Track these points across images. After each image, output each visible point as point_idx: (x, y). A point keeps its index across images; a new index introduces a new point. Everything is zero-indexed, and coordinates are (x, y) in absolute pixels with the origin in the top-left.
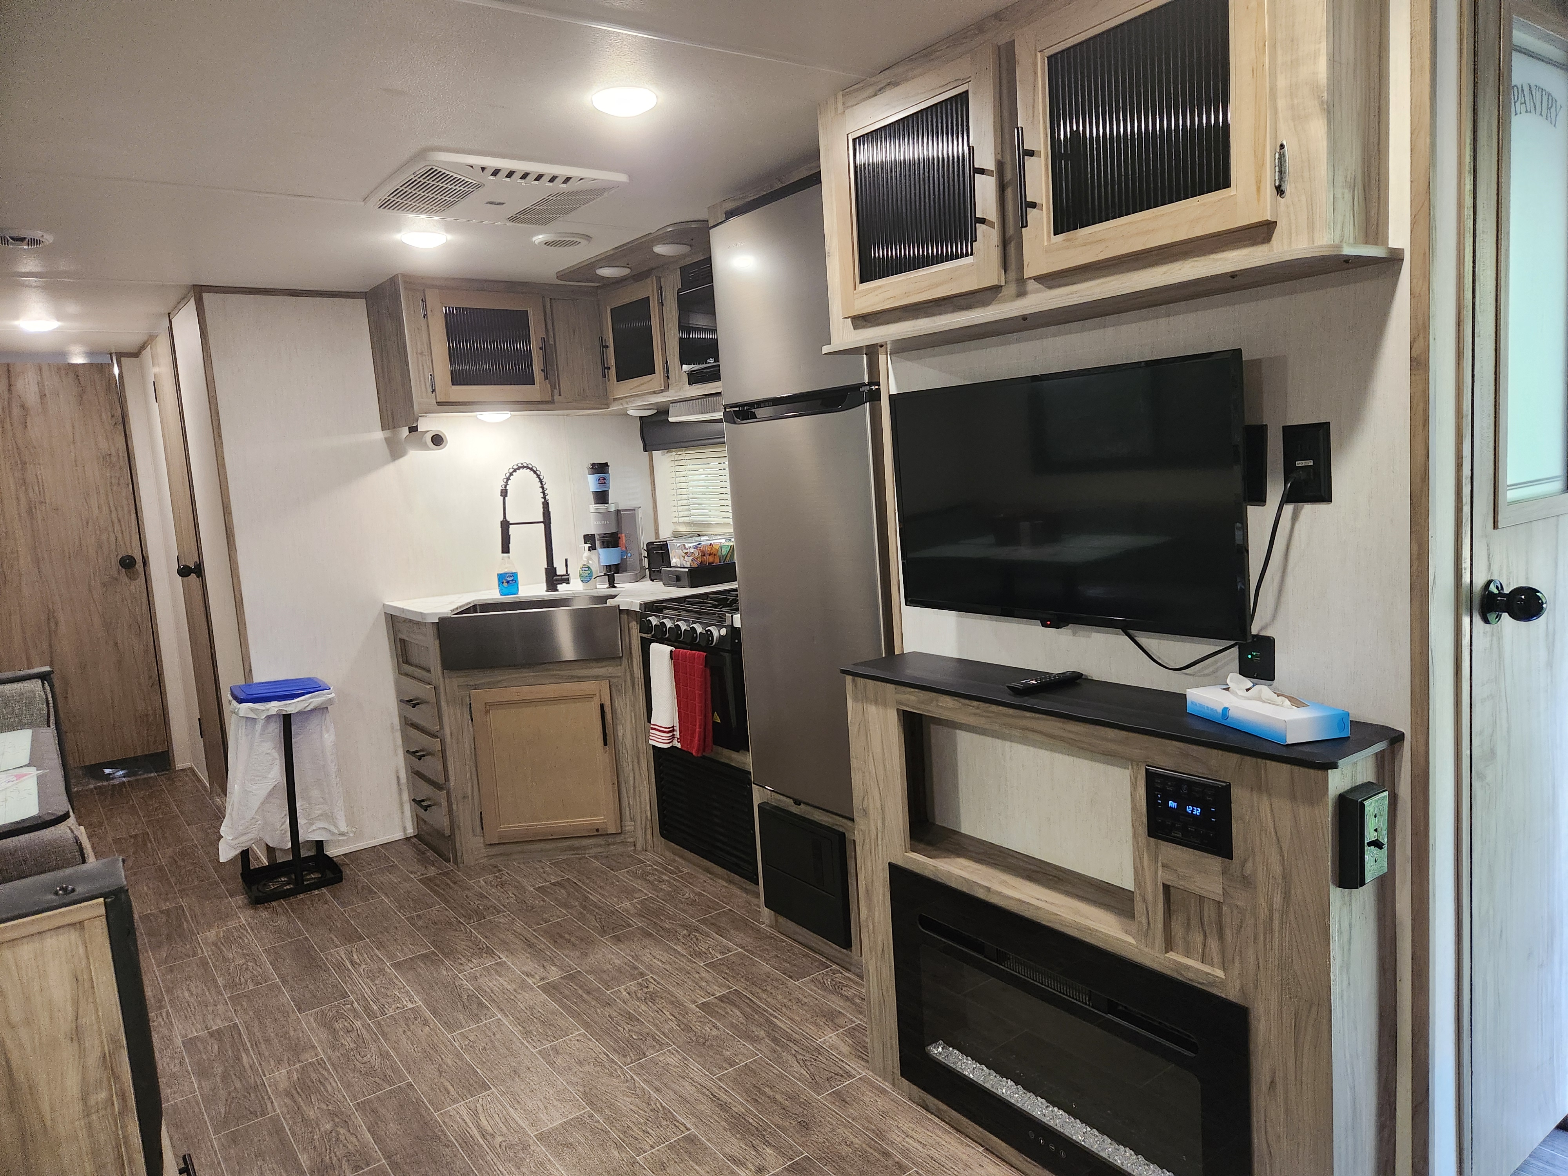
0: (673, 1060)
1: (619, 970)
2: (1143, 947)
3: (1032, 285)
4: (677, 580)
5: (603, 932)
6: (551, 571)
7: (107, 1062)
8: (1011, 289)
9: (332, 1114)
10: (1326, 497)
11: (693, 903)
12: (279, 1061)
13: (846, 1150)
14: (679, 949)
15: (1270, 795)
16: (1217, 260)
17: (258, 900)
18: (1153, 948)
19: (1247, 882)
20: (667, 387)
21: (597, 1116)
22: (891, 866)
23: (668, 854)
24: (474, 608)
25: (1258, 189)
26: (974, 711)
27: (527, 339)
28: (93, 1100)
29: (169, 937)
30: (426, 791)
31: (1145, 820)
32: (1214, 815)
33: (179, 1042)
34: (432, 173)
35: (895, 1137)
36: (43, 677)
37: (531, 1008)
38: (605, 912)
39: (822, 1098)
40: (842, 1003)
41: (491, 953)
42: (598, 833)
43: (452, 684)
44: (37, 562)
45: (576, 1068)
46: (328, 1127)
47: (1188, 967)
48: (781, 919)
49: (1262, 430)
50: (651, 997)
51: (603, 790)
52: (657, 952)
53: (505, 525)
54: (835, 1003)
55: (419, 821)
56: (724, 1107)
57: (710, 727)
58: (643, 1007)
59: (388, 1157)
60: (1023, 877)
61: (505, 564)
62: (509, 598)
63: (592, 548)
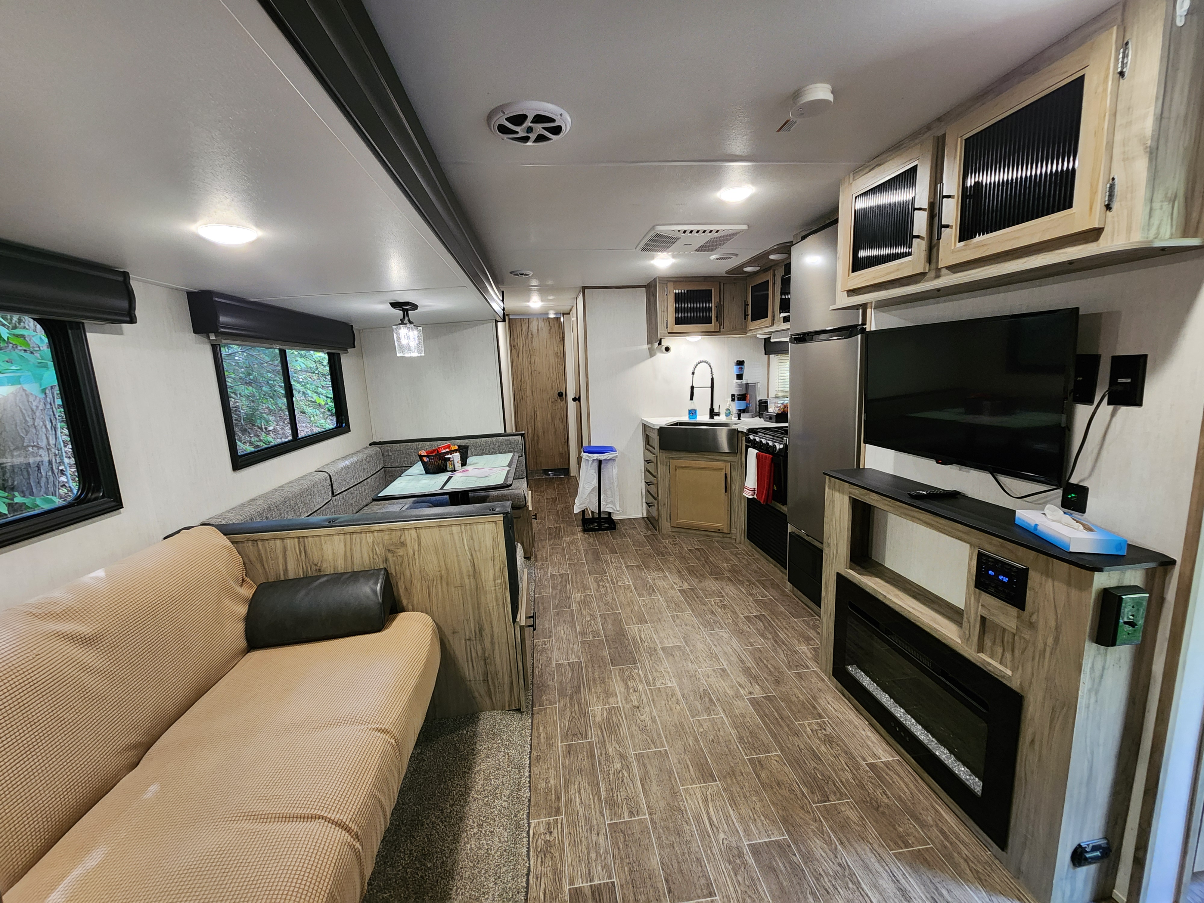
0: (726, 635)
1: (713, 592)
2: (964, 646)
3: (944, 271)
4: (770, 419)
5: (711, 574)
6: (712, 410)
7: (501, 570)
8: (932, 274)
9: (591, 615)
10: (1140, 404)
11: (756, 572)
12: (578, 591)
13: (794, 699)
14: (743, 590)
15: (1053, 580)
16: (1060, 254)
17: (585, 530)
18: (971, 649)
19: (1032, 625)
20: (773, 324)
21: (687, 648)
22: (837, 573)
23: (750, 547)
24: (677, 424)
25: (1091, 208)
26: (887, 503)
27: (710, 301)
28: (497, 582)
29: (555, 536)
30: (651, 499)
31: (974, 578)
32: (1015, 583)
33: (549, 575)
34: (658, 235)
35: (822, 702)
36: (522, 435)
37: (673, 597)
38: (714, 566)
39: (791, 673)
40: (815, 635)
41: (663, 571)
42: (719, 531)
43: (664, 455)
44: (532, 392)
45: (684, 626)
46: (589, 619)
47: (990, 664)
48: (795, 589)
49: (1096, 359)
50: (724, 607)
51: (723, 512)
52: (732, 588)
53: (692, 388)
54: (812, 633)
55: (648, 512)
56: (742, 662)
57: (771, 491)
58: (719, 610)
59: (605, 637)
60: (910, 595)
61: (691, 405)
62: (692, 421)
63: (733, 400)
